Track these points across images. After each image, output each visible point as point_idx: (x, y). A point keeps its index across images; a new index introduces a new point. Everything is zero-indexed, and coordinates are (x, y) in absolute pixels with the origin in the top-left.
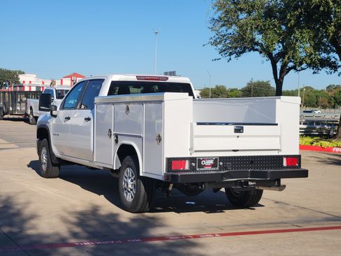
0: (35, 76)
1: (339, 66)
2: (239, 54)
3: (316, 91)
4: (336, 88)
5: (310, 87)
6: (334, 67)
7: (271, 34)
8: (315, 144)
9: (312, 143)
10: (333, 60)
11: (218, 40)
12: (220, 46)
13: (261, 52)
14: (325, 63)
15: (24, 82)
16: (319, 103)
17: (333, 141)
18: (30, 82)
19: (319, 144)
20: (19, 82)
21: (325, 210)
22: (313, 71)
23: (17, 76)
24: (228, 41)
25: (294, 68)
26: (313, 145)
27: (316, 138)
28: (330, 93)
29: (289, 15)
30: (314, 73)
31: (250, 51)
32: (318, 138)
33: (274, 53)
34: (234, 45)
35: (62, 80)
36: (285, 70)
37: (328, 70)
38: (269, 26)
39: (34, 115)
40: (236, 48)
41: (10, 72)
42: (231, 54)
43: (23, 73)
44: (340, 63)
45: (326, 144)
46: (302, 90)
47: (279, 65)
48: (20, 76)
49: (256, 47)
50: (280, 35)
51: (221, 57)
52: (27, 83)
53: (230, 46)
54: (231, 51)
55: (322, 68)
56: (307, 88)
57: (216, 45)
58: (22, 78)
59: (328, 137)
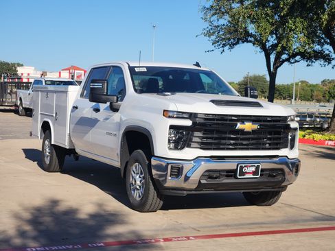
0: (33, 68)
1: (333, 59)
2: (232, 45)
3: (311, 86)
4: (330, 82)
5: (305, 82)
6: (327, 59)
7: (263, 24)
8: (307, 137)
9: (304, 136)
10: (327, 52)
11: (212, 31)
12: (213, 37)
13: (254, 44)
14: (319, 56)
15: (22, 74)
16: (314, 97)
17: (326, 134)
18: (29, 74)
19: (311, 137)
20: (17, 75)
21: (313, 208)
22: (307, 63)
23: (16, 68)
24: (221, 33)
25: (288, 60)
26: (306, 138)
27: (308, 131)
28: (325, 88)
29: (282, 3)
30: (308, 65)
31: (243, 42)
32: (311, 131)
33: (268, 45)
34: (228, 36)
35: (60, 73)
36: (279, 63)
37: (322, 62)
38: (262, 15)
39: (24, 106)
40: (229, 39)
41: (8, 64)
42: (224, 45)
43: (22, 65)
44: (334, 56)
45: (318, 137)
46: (297, 84)
47: (273, 57)
48: (18, 69)
49: (250, 39)
50: (272, 24)
51: (214, 48)
52: (25, 75)
53: (223, 37)
54: (224, 43)
55: (316, 60)
56: (302, 82)
57: (209, 36)
58: (20, 70)
59: (321, 130)
